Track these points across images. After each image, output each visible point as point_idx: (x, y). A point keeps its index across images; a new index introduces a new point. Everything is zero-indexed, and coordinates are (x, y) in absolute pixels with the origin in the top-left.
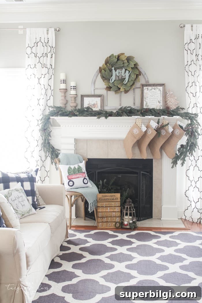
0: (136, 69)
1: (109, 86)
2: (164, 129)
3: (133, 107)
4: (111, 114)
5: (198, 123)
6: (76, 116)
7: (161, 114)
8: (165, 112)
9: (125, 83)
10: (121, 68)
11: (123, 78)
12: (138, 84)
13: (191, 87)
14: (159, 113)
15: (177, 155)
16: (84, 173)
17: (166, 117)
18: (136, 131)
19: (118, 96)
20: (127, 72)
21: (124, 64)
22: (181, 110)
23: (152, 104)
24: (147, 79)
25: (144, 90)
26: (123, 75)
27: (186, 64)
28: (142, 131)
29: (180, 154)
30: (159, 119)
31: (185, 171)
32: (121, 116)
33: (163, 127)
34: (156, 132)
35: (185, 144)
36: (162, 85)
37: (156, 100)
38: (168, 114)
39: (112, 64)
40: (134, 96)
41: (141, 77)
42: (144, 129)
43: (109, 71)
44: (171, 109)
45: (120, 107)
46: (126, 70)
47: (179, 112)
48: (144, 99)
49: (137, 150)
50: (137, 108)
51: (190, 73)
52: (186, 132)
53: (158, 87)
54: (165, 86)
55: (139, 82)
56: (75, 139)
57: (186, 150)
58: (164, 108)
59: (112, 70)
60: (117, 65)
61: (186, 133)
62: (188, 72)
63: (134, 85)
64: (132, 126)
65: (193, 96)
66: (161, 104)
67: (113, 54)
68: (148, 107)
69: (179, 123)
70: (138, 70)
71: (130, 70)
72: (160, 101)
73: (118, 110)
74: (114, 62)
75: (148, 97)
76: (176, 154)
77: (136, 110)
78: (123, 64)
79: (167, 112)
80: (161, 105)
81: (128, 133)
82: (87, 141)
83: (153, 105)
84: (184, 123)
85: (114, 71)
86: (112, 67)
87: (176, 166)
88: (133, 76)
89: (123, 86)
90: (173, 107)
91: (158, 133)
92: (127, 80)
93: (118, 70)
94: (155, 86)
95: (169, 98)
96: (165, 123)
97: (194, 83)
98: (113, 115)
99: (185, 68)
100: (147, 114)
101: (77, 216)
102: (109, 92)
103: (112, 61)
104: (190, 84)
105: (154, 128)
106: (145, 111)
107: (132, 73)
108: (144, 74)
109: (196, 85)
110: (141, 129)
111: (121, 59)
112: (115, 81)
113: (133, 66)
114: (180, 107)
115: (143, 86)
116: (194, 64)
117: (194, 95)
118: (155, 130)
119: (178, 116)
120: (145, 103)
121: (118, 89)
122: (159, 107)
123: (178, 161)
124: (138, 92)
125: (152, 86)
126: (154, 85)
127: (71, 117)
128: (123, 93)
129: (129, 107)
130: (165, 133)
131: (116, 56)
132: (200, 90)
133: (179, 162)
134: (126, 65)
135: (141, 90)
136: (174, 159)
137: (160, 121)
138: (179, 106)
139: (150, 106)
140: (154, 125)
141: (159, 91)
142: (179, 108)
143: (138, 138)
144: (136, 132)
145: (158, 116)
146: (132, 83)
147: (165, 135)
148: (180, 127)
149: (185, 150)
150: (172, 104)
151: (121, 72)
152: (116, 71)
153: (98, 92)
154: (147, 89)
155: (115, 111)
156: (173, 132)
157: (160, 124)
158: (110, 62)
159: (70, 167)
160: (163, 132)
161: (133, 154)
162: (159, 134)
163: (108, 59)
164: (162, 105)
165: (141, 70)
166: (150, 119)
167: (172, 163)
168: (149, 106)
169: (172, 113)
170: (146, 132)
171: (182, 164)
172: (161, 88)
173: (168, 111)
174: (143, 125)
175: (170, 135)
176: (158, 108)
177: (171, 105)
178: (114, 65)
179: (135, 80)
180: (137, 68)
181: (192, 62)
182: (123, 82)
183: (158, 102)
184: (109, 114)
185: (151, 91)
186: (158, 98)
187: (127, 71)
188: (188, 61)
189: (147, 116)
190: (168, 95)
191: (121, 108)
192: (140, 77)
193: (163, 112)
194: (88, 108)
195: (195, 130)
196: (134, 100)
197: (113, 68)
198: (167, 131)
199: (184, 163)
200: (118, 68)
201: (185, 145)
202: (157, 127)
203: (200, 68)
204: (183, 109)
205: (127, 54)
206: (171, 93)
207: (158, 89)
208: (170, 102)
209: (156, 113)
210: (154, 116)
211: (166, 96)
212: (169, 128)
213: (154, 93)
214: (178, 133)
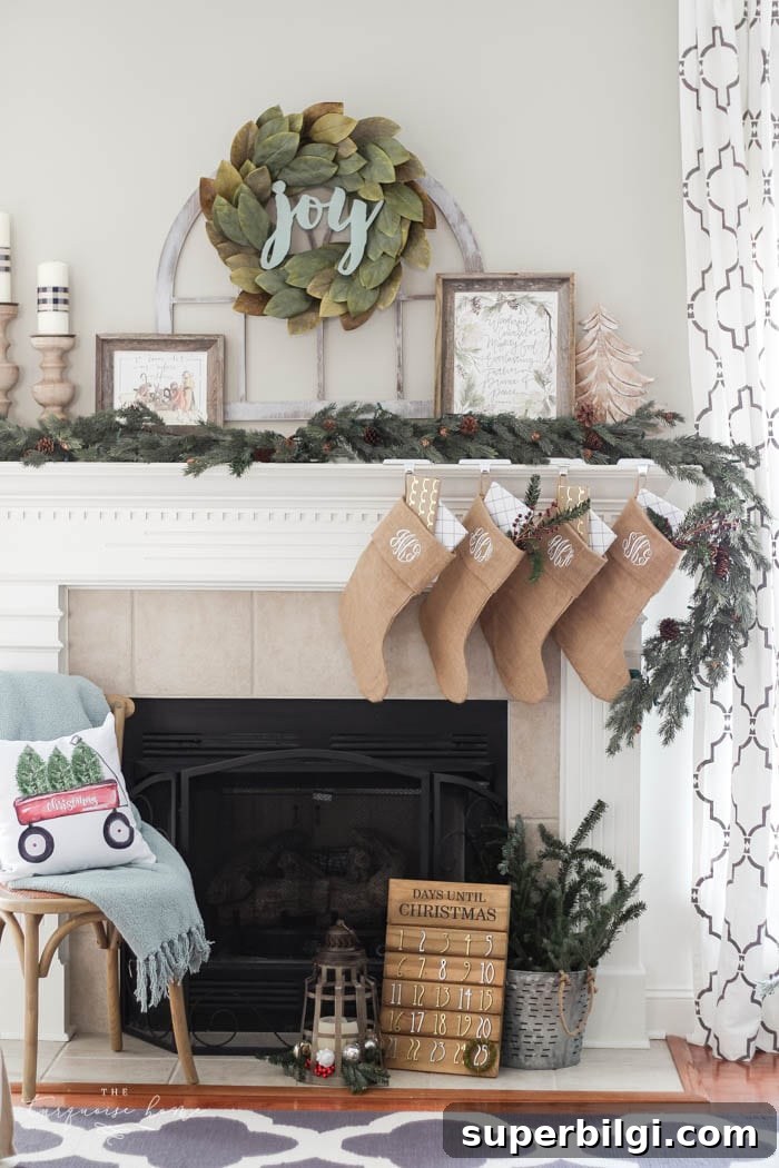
0: (408, 196)
1: (260, 288)
2: (566, 534)
3: (393, 406)
4: (264, 449)
5: (757, 498)
6: (69, 457)
7: (548, 447)
8: (573, 439)
9: (346, 273)
10: (327, 184)
11: (336, 239)
12: (419, 279)
13: (718, 294)
14: (535, 444)
15: (636, 680)
16: (112, 784)
17: (578, 464)
18: (406, 546)
19: (307, 341)
20: (359, 207)
21: (343, 163)
22: (661, 422)
23: (503, 387)
24: (471, 247)
25: (452, 314)
26: (337, 227)
27: (689, 162)
28: (438, 546)
29: (657, 676)
30: (535, 479)
31: (692, 772)
32: (323, 460)
33: (558, 521)
34: (518, 553)
35: (683, 614)
36: (559, 282)
37: (524, 366)
38: (586, 445)
39: (273, 163)
40: (399, 341)
41: (435, 239)
42: (451, 533)
43: (253, 202)
44: (610, 421)
45: (319, 407)
46: (351, 196)
47: (650, 436)
48: (457, 362)
49: (415, 653)
50: (417, 410)
51: (713, 218)
52: (685, 552)
53: (532, 294)
54: (570, 292)
55: (427, 264)
56: (62, 588)
57: (689, 652)
58: (565, 413)
59: (273, 194)
60: (302, 166)
61: (686, 559)
62: (700, 211)
63: (399, 283)
64: (385, 513)
65: (735, 346)
66: (552, 388)
67: (277, 109)
68: (477, 410)
69: (647, 499)
70: (420, 195)
71: (377, 196)
72: (543, 371)
73: (305, 425)
74: (286, 152)
75: (476, 350)
76: (635, 674)
77: (405, 423)
78: (336, 161)
79: (580, 436)
80: (551, 398)
81: (366, 555)
82: (131, 598)
83: (504, 393)
84: (679, 499)
85: (282, 201)
86: (274, 180)
87: (630, 743)
88: (395, 235)
89: (336, 286)
90: (617, 407)
91: (528, 554)
92: (355, 252)
93: (305, 199)
94: (520, 288)
95: (595, 357)
96: (570, 501)
97: (737, 272)
98: (274, 457)
99: (686, 185)
100: (472, 446)
101: (77, 1027)
102: (255, 321)
103: (270, 145)
104: (716, 280)
105: (507, 530)
106: (458, 432)
107: (386, 213)
108: (453, 218)
109: (750, 287)
110: (433, 531)
111: (319, 136)
112: (288, 257)
113: (391, 178)
114: (657, 407)
115: (449, 284)
116: (736, 164)
117: (740, 341)
118: (513, 539)
119: (644, 457)
120: (459, 384)
121: (305, 306)
122: (540, 407)
123: (645, 713)
124: (421, 319)
125: (500, 290)
126: (512, 280)
127: (37, 462)
128: (336, 327)
129: (368, 408)
130: (568, 557)
131: (292, 120)
132: (768, 314)
133: (652, 720)
134: (351, 167)
135: (439, 309)
136: (623, 704)
137: (542, 487)
138: (651, 404)
139: (487, 402)
140: (507, 508)
141: (541, 315)
142: (649, 417)
143: (415, 585)
144: (409, 550)
145: (530, 462)
146: (385, 268)
147: (572, 567)
148: (656, 525)
149: (683, 651)
150: (613, 392)
151: (326, 209)
152: (292, 195)
153: (193, 322)
154: (474, 302)
155: (288, 431)
156: (613, 552)
157: (543, 503)
158: (259, 153)
159: (30, 754)
160: (560, 552)
161: (394, 669)
162: (538, 562)
163: (251, 134)
164: (554, 394)
165: (436, 196)
166: (487, 479)
167: (609, 725)
168: (482, 399)
169: (612, 441)
170: (463, 550)
171: (668, 732)
172: (551, 299)
173: (589, 432)
174: (446, 514)
175: (598, 570)
176: (533, 416)
177: (609, 395)
178: (287, 166)
179: (405, 252)
180: (412, 186)
181: (727, 154)
182: (333, 264)
183: (532, 376)
184: (254, 446)
185: (495, 315)
186: (534, 358)
187: (356, 202)
188: (701, 151)
189: (469, 457)
190: (588, 337)
191: (324, 413)
192: (428, 234)
193: (560, 437)
194: (136, 413)
195: (742, 539)
196: (400, 366)
197: (279, 187)
198: (580, 548)
199: (679, 726)
200: (309, 187)
201: (683, 624)
202: (523, 521)
203: (768, 192)
204: (672, 418)
205: (357, 111)
206: (608, 327)
207: (532, 306)
208: (602, 377)
209: (518, 443)
210: (508, 461)
211: (582, 345)
212: (590, 527)
213: (514, 328)
214: (641, 555)
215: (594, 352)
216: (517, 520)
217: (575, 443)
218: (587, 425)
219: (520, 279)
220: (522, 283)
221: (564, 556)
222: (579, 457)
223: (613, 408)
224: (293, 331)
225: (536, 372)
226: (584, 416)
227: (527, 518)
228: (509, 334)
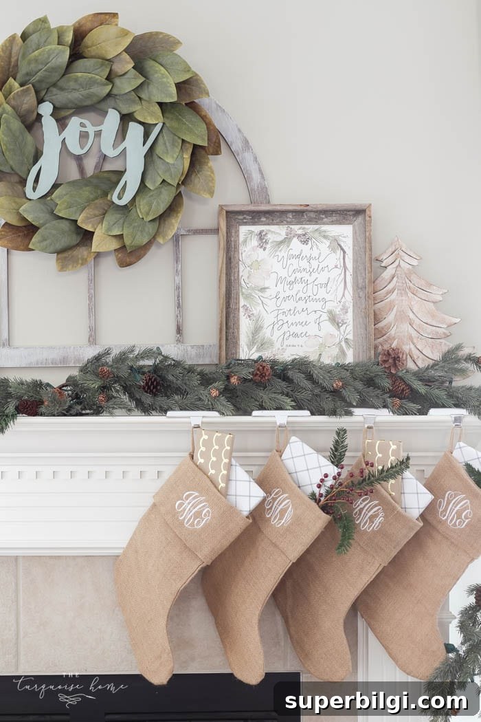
0: (189, 116)
1: (24, 219)
2: (377, 496)
3: (172, 350)
4: (31, 401)
7: (354, 398)
8: (376, 387)
9: (123, 202)
10: (94, 107)
11: (108, 167)
14: (335, 393)
15: (451, 655)
17: (383, 416)
18: (194, 511)
19: (77, 279)
20: (135, 130)
21: (117, 81)
22: (470, 367)
23: (293, 329)
24: (256, 177)
25: (236, 248)
26: (111, 153)
28: (232, 510)
29: (471, 649)
30: (341, 433)
32: (97, 411)
33: (367, 482)
34: (325, 518)
36: (354, 213)
37: (318, 306)
38: (393, 395)
39: (40, 81)
40: (178, 279)
41: (219, 165)
42: (246, 495)
43: (16, 125)
44: (413, 367)
45: (90, 353)
46: (126, 119)
47: (459, 382)
48: (242, 302)
50: (198, 355)
53: (324, 228)
54: (367, 224)
55: (212, 193)
58: (363, 358)
59: (39, 117)
60: (72, 84)
63: (180, 215)
64: (168, 472)
66: (349, 330)
67: (44, 21)
68: (267, 354)
69: (465, 452)
70: (204, 118)
71: (154, 117)
72: (337, 311)
73: (75, 373)
74: (53, 69)
75: (263, 289)
76: (450, 648)
77: (191, 370)
78: (109, 78)
79: (386, 383)
80: (347, 341)
81: (146, 519)
83: (295, 335)
85: (49, 124)
86: (40, 101)
88: (175, 161)
89: (111, 217)
90: (418, 350)
91: (335, 519)
92: (132, 180)
93: (74, 123)
94: (310, 221)
95: (394, 296)
98: (43, 409)
100: (264, 395)
102: (19, 257)
103: (36, 60)
105: (309, 490)
106: (250, 380)
107: (166, 136)
108: (237, 146)
110: (225, 493)
111: (93, 51)
112: (55, 186)
113: (171, 96)
114: (465, 352)
115: (233, 217)
118: (317, 501)
119: (457, 406)
120: (245, 326)
121: (75, 239)
122: (335, 351)
125: (290, 223)
126: (302, 212)
128: (110, 264)
129: (147, 354)
130: (378, 521)
131: (61, 33)
134: (126, 85)
135: (223, 244)
137: (350, 441)
138: (459, 347)
139: (277, 345)
140: (309, 467)
141: (334, 250)
142: (458, 361)
143: (206, 554)
144: (198, 515)
145: (333, 413)
146: (166, 197)
147: (381, 532)
148: (477, 482)
150: (414, 334)
151: (98, 134)
152: (62, 123)
154: (261, 236)
155: (56, 379)
156: (427, 515)
157: (351, 461)
158: (23, 69)
160: (368, 513)
161: (178, 642)
162: (345, 527)
163: (15, 49)
164: (350, 337)
165: (219, 122)
166: (285, 431)
168: (272, 344)
169: (422, 389)
170: (258, 515)
172: (345, 232)
173: (395, 378)
174: (240, 473)
175: (412, 535)
176: (327, 360)
177: (411, 338)
178: (54, 85)
179: (186, 180)
180: (193, 106)
182: (106, 194)
183: (325, 316)
184: (19, 398)
185: (283, 253)
186: (328, 297)
187: (132, 125)
189: (262, 408)
190: (387, 274)
191: (98, 358)
192: (213, 161)
196: (179, 306)
197: (46, 109)
198: (392, 510)
200: (80, 109)
202: (330, 482)
206: (407, 263)
207: (325, 241)
208: (401, 317)
209: (317, 391)
210: (307, 413)
211: (380, 283)
212: (402, 487)
213: (304, 264)
214: (459, 517)
215: (392, 291)
216: (322, 481)
217: (379, 391)
218: (393, 372)
219: (311, 211)
220: (312, 215)
221: (372, 518)
222: (385, 407)
223: (415, 353)
224: (63, 267)
225: (330, 312)
226: (391, 361)
227: (335, 478)
228: (300, 271)
